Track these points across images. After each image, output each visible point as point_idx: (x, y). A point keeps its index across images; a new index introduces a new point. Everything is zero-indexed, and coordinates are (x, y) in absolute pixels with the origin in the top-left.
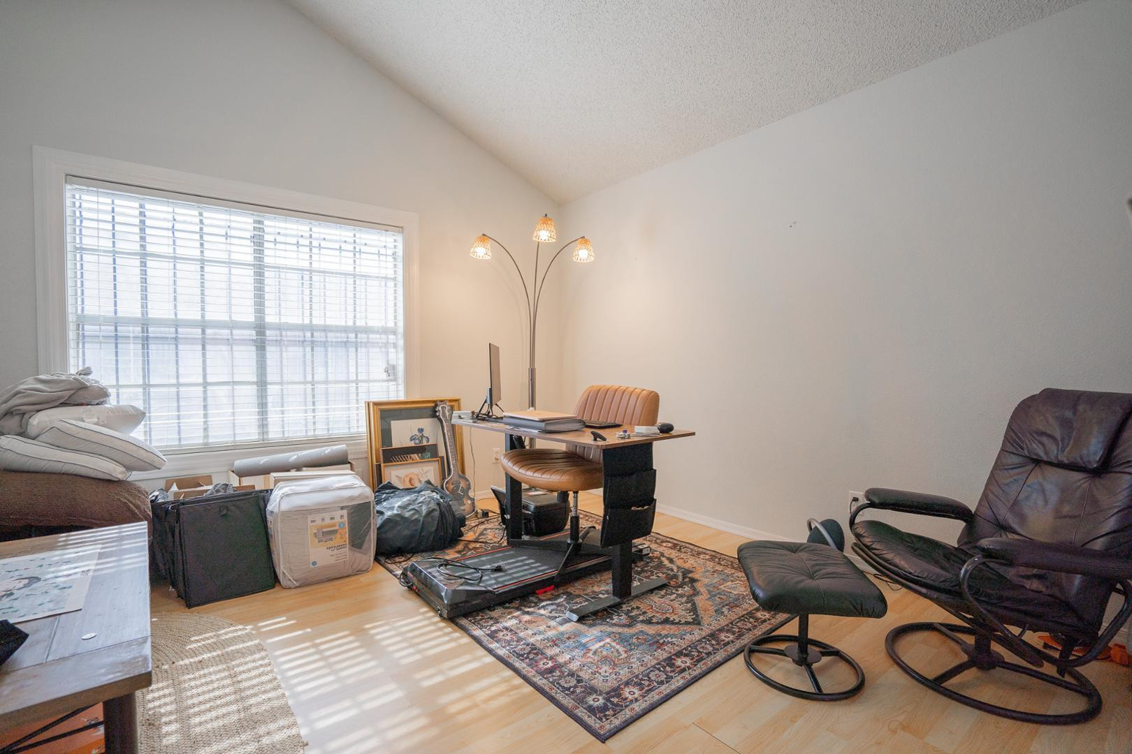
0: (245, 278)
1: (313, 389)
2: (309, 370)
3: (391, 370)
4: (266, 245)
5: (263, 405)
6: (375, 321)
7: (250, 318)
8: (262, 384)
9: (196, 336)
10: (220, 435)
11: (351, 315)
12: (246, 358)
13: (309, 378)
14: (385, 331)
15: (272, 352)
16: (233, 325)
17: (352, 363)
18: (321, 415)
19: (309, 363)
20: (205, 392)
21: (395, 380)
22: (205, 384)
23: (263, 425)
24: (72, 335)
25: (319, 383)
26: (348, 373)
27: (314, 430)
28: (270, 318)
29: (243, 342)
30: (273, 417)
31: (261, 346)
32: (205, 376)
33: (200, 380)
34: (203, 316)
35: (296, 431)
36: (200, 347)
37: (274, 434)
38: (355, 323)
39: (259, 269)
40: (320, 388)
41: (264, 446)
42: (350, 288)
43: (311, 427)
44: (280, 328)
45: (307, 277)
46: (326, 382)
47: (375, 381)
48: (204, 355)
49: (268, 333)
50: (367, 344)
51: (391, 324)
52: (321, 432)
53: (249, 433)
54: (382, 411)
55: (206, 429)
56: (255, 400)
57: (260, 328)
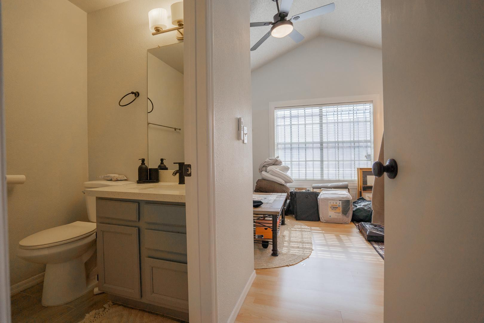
0: (317, 127)
1: (338, 163)
2: (337, 156)
3: (368, 157)
4: (323, 117)
5: (322, 168)
6: (362, 138)
7: (319, 140)
8: (322, 161)
9: (303, 147)
10: (309, 177)
11: (352, 137)
12: (317, 152)
13: (337, 159)
14: (366, 141)
15: (325, 151)
16: (313, 143)
17: (353, 154)
18: (341, 172)
19: (337, 154)
20: (306, 163)
21: (370, 160)
22: (306, 161)
23: (322, 174)
24: (276, 148)
25: (340, 161)
26: (351, 157)
27: (339, 177)
28: (325, 140)
29: (317, 148)
30: (325, 172)
31: (322, 149)
32: (306, 159)
33: (305, 160)
34: (305, 141)
35: (332, 177)
36: (305, 150)
37: (325, 178)
38: (354, 139)
39: (321, 124)
40: (341, 163)
41: (322, 181)
42: (352, 127)
43: (337, 176)
44: (328, 143)
45: (336, 125)
46: (343, 161)
47: (362, 161)
48: (306, 152)
49: (324, 144)
50: (358, 147)
51: (369, 139)
52: (341, 178)
53: (318, 177)
54: (363, 172)
55: (306, 175)
56: (319, 166)
57: (322, 143)
